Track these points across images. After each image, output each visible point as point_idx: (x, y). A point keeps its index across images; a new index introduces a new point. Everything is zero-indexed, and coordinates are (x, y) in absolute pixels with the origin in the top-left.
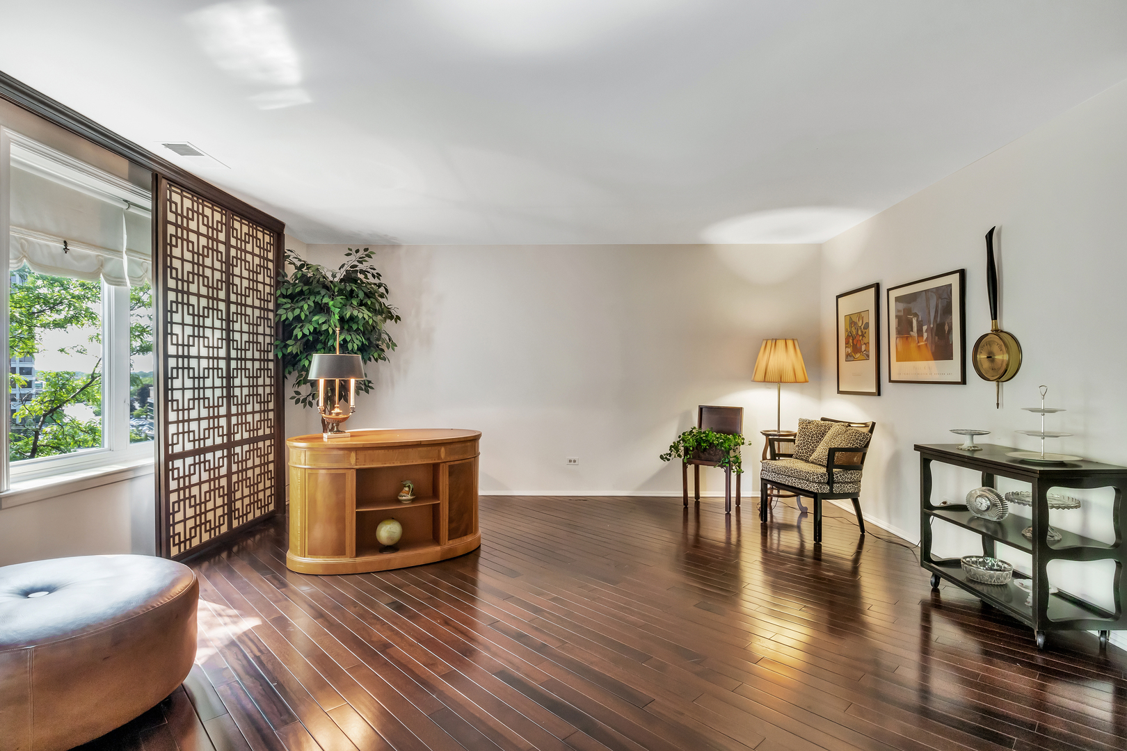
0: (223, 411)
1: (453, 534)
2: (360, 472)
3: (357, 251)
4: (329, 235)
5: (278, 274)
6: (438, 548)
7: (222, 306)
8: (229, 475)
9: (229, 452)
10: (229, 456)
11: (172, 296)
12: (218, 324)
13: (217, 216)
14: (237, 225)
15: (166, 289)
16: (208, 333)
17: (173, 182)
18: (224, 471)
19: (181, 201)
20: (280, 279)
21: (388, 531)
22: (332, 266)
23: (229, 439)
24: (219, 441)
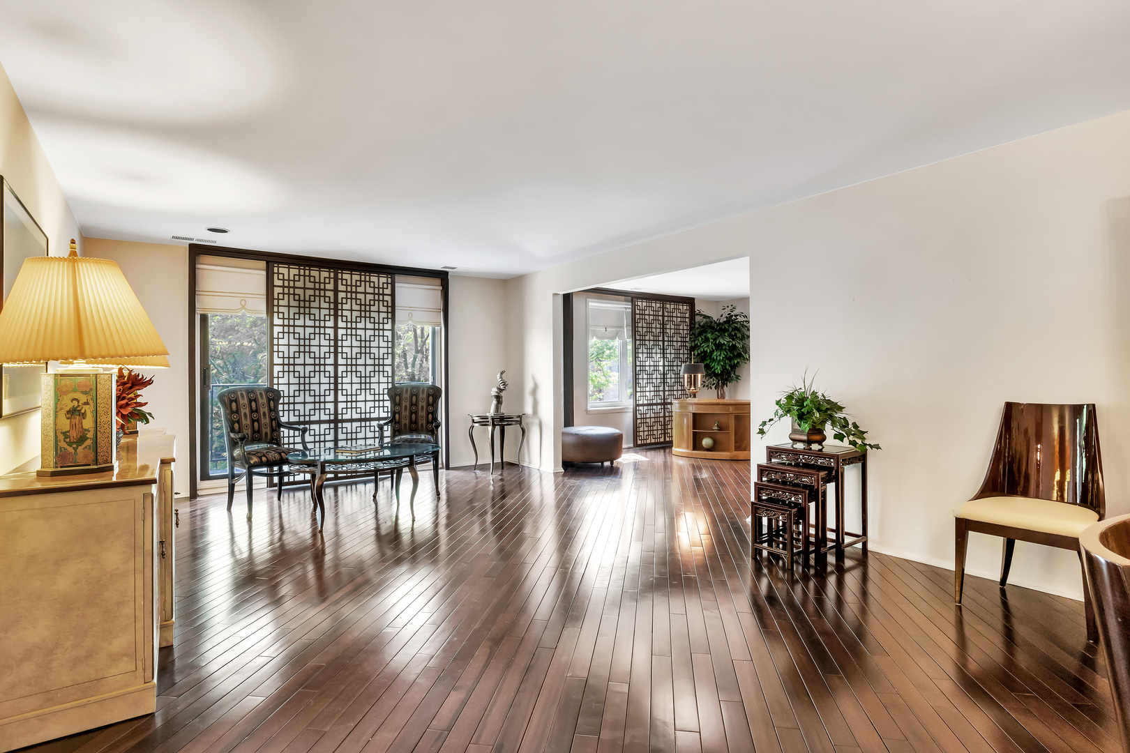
0: (661, 388)
1: (737, 448)
2: (694, 415)
3: (728, 307)
4: (715, 301)
5: (691, 323)
6: (729, 453)
7: (661, 343)
8: (664, 417)
9: (664, 407)
10: (664, 409)
11: (638, 342)
12: (658, 351)
13: (658, 305)
14: (668, 306)
15: (636, 340)
16: (654, 355)
17: (638, 298)
18: (662, 415)
19: (641, 304)
20: (692, 326)
21: (706, 442)
22: (717, 315)
23: (664, 401)
24: (659, 401)
